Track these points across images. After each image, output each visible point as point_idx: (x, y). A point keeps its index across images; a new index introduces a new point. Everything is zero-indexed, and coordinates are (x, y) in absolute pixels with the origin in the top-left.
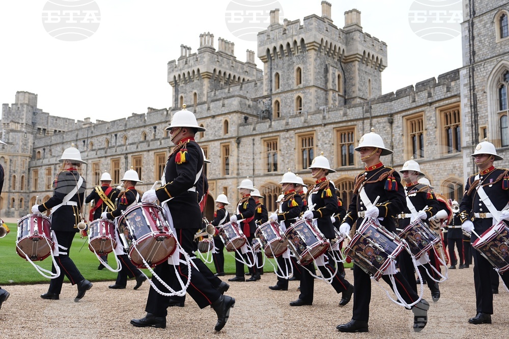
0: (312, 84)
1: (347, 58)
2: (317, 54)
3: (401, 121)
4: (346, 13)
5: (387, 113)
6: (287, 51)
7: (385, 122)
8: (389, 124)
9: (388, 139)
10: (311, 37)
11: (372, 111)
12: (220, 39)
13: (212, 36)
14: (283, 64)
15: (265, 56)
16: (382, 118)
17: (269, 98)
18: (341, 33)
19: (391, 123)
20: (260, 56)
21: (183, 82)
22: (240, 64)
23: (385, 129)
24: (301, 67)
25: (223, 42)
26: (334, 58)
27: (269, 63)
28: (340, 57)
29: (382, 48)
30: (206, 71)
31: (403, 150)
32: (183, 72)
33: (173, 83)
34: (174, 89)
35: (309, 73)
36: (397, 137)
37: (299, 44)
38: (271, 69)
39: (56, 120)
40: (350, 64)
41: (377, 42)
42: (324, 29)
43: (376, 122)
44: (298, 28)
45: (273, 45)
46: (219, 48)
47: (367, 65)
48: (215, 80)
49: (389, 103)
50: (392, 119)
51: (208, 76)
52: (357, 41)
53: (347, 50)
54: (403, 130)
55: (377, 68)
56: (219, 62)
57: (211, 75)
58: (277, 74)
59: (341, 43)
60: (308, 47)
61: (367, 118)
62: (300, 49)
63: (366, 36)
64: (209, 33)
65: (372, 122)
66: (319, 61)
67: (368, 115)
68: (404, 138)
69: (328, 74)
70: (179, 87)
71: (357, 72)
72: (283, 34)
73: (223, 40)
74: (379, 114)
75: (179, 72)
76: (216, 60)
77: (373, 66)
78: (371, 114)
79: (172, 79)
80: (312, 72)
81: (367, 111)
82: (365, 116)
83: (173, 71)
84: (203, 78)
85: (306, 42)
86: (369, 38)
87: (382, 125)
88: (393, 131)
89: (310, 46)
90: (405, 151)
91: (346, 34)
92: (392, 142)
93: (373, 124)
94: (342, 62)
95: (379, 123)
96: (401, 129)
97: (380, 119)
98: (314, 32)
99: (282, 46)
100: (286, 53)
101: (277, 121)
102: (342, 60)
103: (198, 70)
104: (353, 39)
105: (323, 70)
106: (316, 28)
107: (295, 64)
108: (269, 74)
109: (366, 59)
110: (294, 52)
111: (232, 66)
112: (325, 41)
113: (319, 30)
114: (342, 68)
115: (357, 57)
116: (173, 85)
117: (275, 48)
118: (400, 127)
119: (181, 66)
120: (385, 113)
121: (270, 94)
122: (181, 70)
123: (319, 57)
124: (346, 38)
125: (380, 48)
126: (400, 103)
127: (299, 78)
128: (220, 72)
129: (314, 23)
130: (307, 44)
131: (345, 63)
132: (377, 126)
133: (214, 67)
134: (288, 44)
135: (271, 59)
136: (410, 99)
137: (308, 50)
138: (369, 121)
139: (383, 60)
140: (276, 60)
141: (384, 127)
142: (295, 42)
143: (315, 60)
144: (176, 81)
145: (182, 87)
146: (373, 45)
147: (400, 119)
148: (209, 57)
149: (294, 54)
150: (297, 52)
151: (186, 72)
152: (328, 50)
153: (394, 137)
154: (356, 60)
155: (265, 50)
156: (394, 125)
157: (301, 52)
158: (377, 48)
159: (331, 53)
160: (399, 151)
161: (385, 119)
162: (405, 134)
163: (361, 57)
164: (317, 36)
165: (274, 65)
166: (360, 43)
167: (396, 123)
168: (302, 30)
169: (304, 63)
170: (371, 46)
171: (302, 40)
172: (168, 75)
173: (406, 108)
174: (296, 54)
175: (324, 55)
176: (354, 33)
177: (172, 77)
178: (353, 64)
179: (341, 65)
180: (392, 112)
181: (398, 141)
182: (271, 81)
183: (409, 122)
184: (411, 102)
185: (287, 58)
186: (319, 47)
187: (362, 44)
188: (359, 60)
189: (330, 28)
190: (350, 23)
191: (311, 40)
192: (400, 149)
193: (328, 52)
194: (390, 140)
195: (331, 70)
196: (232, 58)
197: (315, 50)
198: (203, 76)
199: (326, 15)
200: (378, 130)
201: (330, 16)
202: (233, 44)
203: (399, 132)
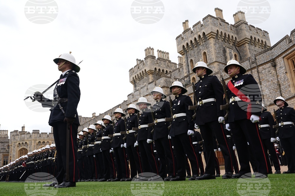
0: (214, 60)
1: (240, 43)
2: (216, 41)
3: (283, 62)
4: (234, 15)
5: (270, 59)
6: (195, 44)
7: (269, 67)
8: (273, 68)
9: (274, 80)
10: (209, 30)
11: (257, 61)
12: (158, 51)
13: (153, 49)
14: (194, 53)
15: (182, 51)
16: (266, 65)
17: (189, 77)
18: (232, 27)
19: (275, 66)
20: (179, 52)
21: (138, 80)
22: (174, 64)
23: (270, 72)
24: (206, 51)
25: (161, 52)
26: (229, 43)
27: (185, 55)
28: (234, 43)
29: (265, 35)
30: (149, 70)
31: (289, 85)
32: (137, 73)
33: (133, 82)
34: (134, 85)
35: (212, 54)
36: (282, 75)
37: (202, 36)
38: (187, 58)
39: (86, 119)
40: (242, 47)
41: (260, 31)
42: (218, 24)
43: (261, 69)
44: (200, 27)
45: (186, 42)
46: (158, 56)
47: (256, 46)
48: (157, 75)
49: (270, 51)
50: (275, 63)
51: (151, 72)
52: (244, 30)
53: (238, 37)
54: (286, 69)
55: (263, 48)
56: (158, 63)
57: (154, 72)
58: (191, 60)
59: (233, 33)
60: (208, 37)
61: (254, 68)
62: (203, 40)
63: (251, 27)
64: (150, 47)
65: (259, 70)
66: (217, 46)
67: (254, 65)
68: (288, 75)
69: (226, 53)
70: (137, 83)
71: (248, 51)
72: (191, 33)
73: (160, 51)
74: (263, 62)
75: (135, 75)
76: (156, 62)
77: (260, 46)
78: (257, 64)
79: (132, 80)
80: (213, 53)
81: (253, 63)
82: (252, 67)
83: (132, 74)
84: (149, 75)
85: (206, 34)
86: (253, 28)
87: (267, 70)
88: (278, 72)
89: (209, 36)
90: (291, 86)
91: (236, 27)
92: (278, 81)
93: (260, 71)
94: (236, 46)
95: (264, 69)
96: (284, 68)
97: (265, 66)
98: (210, 26)
99: (191, 41)
100: (195, 45)
101: (189, 87)
102: (236, 45)
103: (145, 70)
104: (241, 29)
105: (222, 51)
106: (211, 23)
107: (201, 50)
108: (186, 62)
109: (253, 42)
110: (200, 43)
111: (168, 66)
112: (220, 32)
113: (215, 25)
114: (237, 50)
115: (246, 40)
116: (133, 83)
117: (187, 44)
118: (283, 67)
119: (136, 70)
120: (268, 60)
121: (188, 74)
122: (136, 73)
123: (217, 43)
124: (237, 30)
125: (263, 35)
126: (279, 48)
127: (205, 59)
128: (159, 70)
129: (210, 20)
130: (207, 35)
131: (238, 47)
132: (263, 72)
133: (155, 67)
134: (195, 39)
135: (186, 52)
136: (286, 42)
137: (208, 39)
138: (256, 69)
139: (267, 42)
140: (189, 52)
141: (269, 72)
142: (200, 36)
143: (215, 44)
144: (134, 80)
145: (138, 83)
146: (257, 33)
147: (281, 60)
148: (151, 61)
149: (200, 44)
150: (201, 42)
151: (138, 73)
152: (223, 38)
153: (279, 77)
154: (246, 43)
155: (182, 47)
156: (278, 67)
157: (204, 42)
158: (261, 35)
159: (226, 40)
160: (286, 87)
161: (269, 65)
162: (288, 72)
163: (249, 40)
164: (213, 28)
165: (189, 55)
166: (247, 31)
167: (279, 65)
168: (202, 27)
169: (207, 48)
170: (256, 33)
171: (204, 33)
172: (130, 78)
173: (285, 50)
174: (202, 44)
175: (221, 41)
176: (241, 25)
177: (132, 78)
178: (244, 46)
179: (236, 48)
180: (274, 57)
181: (283, 79)
182: (188, 66)
183: (290, 61)
184: (288, 43)
185: (196, 48)
186: (217, 36)
187: (249, 32)
188: (249, 42)
189: (222, 23)
190: (238, 20)
191: (209, 32)
192: (287, 85)
193: (224, 39)
194: (276, 80)
195: (228, 50)
196: (167, 61)
197: (214, 38)
198: (148, 73)
199: (219, 16)
200: (265, 75)
201: (223, 17)
202: (168, 53)
203: (283, 71)
